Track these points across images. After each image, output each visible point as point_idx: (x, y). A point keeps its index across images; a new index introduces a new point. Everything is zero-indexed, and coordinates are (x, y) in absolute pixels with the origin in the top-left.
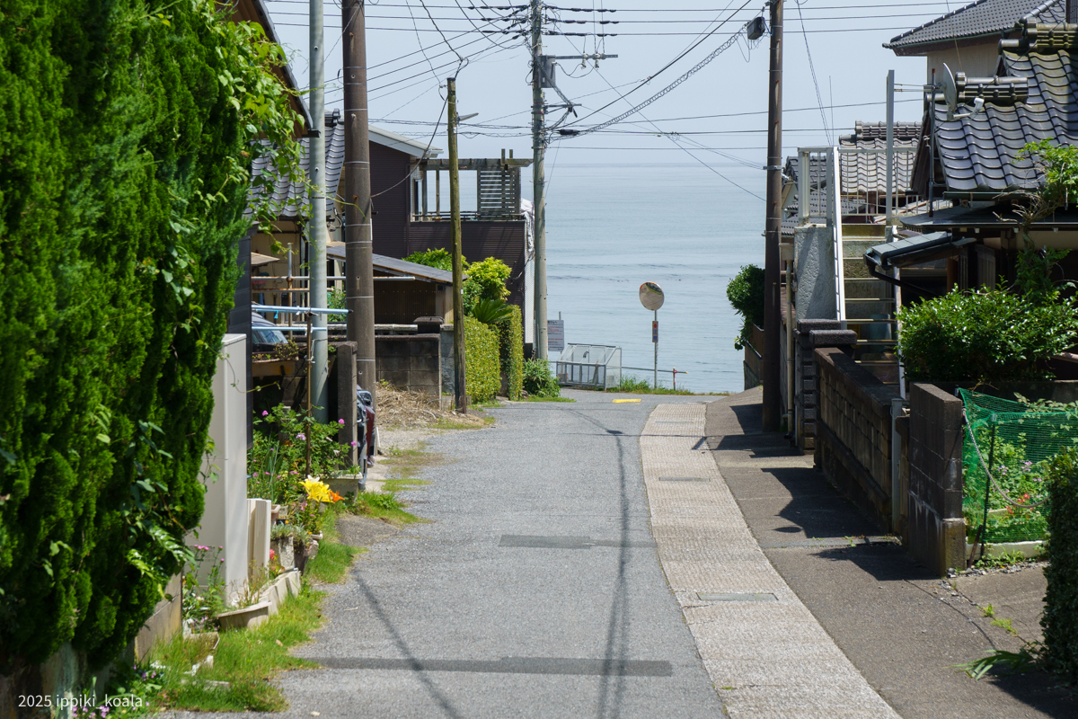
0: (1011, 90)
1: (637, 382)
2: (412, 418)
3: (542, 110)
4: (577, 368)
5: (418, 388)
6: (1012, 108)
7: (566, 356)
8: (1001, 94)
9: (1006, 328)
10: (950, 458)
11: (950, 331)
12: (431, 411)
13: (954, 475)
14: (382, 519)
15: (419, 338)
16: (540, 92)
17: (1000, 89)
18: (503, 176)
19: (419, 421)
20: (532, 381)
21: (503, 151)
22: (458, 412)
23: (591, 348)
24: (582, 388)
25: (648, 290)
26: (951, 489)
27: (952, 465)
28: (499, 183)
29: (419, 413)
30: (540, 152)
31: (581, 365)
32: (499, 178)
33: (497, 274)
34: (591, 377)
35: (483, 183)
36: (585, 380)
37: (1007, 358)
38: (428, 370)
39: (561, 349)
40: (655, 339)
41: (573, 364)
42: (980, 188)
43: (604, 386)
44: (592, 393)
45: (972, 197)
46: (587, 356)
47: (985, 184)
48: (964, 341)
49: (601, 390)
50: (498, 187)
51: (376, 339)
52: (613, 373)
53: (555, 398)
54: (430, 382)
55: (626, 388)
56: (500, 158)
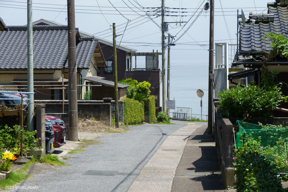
0: (268, 18)
1: (196, 119)
2: (100, 129)
3: (164, 38)
4: (179, 114)
5: (104, 120)
6: (268, 24)
7: (176, 110)
8: (265, 20)
9: (255, 99)
10: (228, 146)
11: (235, 100)
12: (107, 127)
13: (230, 152)
14: (51, 164)
15: (104, 104)
16: (164, 33)
17: (264, 18)
18: (153, 58)
19: (102, 130)
20: (161, 118)
21: (153, 50)
22: (116, 127)
23: (183, 108)
24: (180, 120)
25: (199, 91)
26: (229, 157)
27: (229, 148)
28: (152, 59)
29: (103, 128)
30: (164, 50)
31: (180, 113)
32: (152, 58)
33: (147, 86)
34: (183, 117)
35: (147, 60)
36: (181, 118)
37: (256, 110)
38: (107, 114)
39: (174, 109)
40: (201, 106)
41: (178, 113)
42: (252, 50)
43: (186, 120)
44: (183, 121)
45: (249, 53)
46: (182, 111)
47: (254, 49)
48: (240, 103)
49: (185, 121)
50: (152, 61)
51: (78, 104)
52: (189, 116)
53: (169, 123)
54: (107, 118)
55: (193, 120)
56: (152, 52)
